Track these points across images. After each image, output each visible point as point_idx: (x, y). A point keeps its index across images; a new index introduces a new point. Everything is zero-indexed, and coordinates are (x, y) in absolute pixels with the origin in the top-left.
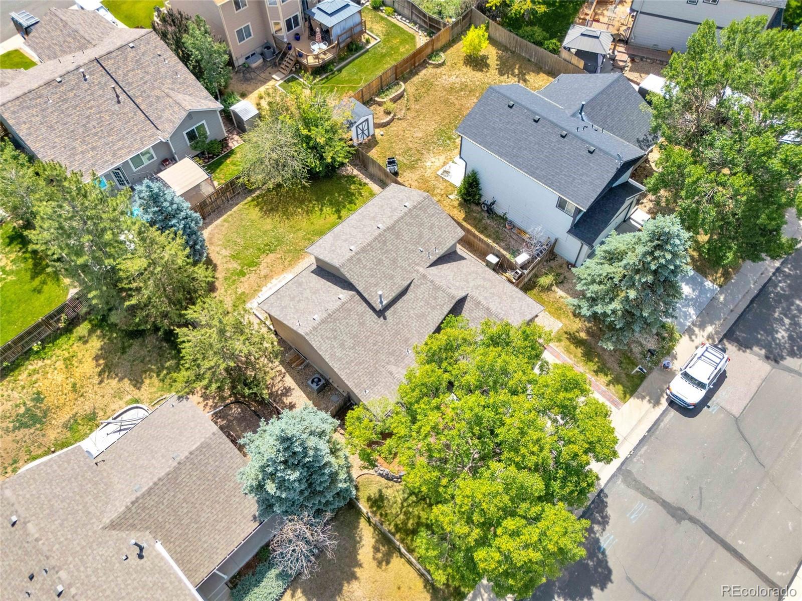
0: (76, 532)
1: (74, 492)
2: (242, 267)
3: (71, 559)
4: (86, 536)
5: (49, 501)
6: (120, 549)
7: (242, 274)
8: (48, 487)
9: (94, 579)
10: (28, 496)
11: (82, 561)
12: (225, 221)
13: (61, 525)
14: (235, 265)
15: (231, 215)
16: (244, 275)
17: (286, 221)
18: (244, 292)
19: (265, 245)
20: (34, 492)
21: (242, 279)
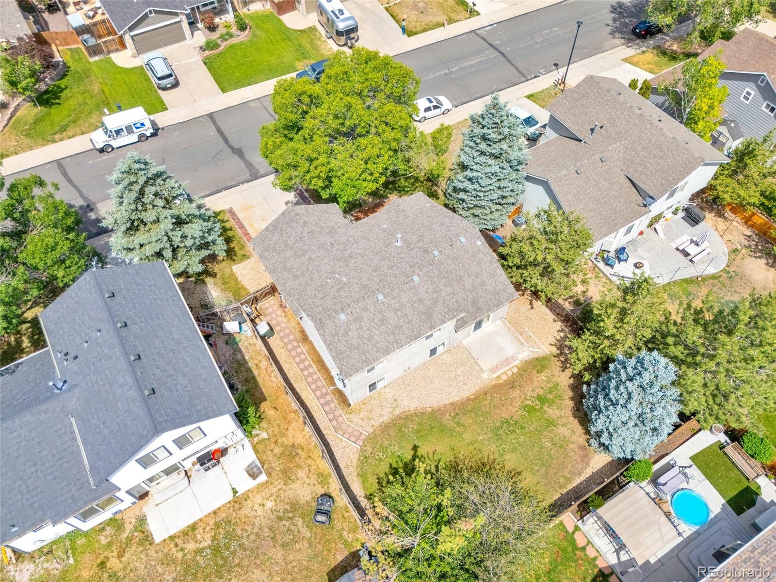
0: (639, 137)
1: (650, 162)
2: (542, 408)
3: (636, 121)
4: (631, 136)
5: (665, 154)
6: (606, 132)
7: (542, 399)
8: (670, 163)
9: (618, 113)
10: (681, 155)
11: (629, 121)
12: (569, 480)
13: (650, 140)
14: (550, 411)
15: (561, 487)
16: (539, 398)
17: (485, 461)
18: (538, 373)
19: (514, 431)
20: (678, 158)
21: (541, 392)
